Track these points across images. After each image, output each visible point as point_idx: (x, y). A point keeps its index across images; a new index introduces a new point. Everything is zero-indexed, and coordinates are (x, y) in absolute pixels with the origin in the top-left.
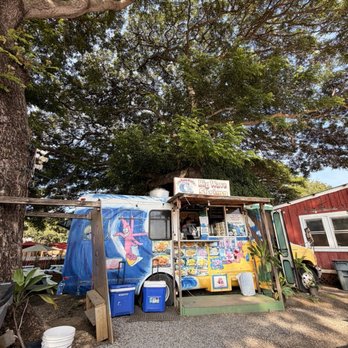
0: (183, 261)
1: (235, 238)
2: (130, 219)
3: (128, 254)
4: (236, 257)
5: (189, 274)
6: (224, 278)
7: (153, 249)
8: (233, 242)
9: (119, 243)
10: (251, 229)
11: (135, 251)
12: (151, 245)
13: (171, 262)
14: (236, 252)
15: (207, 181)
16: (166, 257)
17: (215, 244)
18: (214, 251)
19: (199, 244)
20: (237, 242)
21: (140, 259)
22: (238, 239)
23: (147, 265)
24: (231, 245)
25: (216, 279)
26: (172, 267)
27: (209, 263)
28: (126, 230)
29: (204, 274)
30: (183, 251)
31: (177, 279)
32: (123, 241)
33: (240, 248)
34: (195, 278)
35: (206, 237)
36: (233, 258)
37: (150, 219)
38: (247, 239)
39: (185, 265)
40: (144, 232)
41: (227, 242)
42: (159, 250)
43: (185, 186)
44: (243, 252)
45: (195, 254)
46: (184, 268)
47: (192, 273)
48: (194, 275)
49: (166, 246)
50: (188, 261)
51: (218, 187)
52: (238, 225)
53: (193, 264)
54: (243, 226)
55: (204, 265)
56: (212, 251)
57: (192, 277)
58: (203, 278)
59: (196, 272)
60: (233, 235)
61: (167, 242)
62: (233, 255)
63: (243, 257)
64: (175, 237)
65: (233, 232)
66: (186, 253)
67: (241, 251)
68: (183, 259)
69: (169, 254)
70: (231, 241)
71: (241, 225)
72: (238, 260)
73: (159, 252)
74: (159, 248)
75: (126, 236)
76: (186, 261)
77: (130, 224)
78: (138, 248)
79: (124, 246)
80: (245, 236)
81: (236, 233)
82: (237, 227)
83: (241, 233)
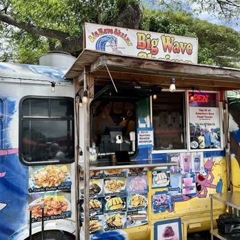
0: (99, 203)
1: (201, 152)
4: (199, 188)
5: (110, 226)
6: (175, 226)
7: (31, 185)
8: (197, 160)
10: (232, 134)
12: (26, 177)
13: (72, 207)
14: (201, 178)
18: (161, 180)
20: (203, 161)
22: (207, 155)
23: (18, 217)
24: (193, 165)
25: (162, 229)
26: (74, 217)
27: (149, 202)
29: (139, 223)
33: (208, 170)
34: (122, 232)
36: (194, 191)
38: (223, 153)
39: (103, 211)
40: (8, 148)
41: (186, 160)
42: (45, 185)
43: (108, 44)
44: (213, 178)
45: (123, 188)
46: (100, 217)
47: (116, 223)
48: (120, 227)
49: (62, 176)
50: (109, 202)
51: (177, 51)
52: (209, 128)
53: (120, 206)
54: (217, 131)
55: (140, 207)
56: (156, 179)
57: (117, 230)
58: (137, 230)
59: (124, 221)
60: (198, 148)
61: (64, 167)
62: (194, 184)
63: (211, 186)
64: (80, 157)
65: (198, 141)
66: (105, 187)
67: (210, 177)
68: (99, 199)
69: (69, 192)
70: (193, 159)
71: (214, 127)
72: (202, 193)
73: (45, 189)
74: (45, 181)
76: (104, 202)
80: (219, 149)
81: (203, 144)
82: (206, 132)
83: (212, 144)
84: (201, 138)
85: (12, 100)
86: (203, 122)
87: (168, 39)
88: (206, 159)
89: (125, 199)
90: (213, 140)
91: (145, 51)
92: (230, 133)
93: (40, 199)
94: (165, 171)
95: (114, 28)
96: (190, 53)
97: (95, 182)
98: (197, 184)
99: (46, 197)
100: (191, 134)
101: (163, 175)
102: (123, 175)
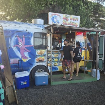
5: (54, 65)
7: (36, 54)
10: (88, 44)
13: (46, 60)
15: (68, 15)
16: (43, 58)
21: (30, 58)
23: (34, 61)
26: (46, 62)
31: (49, 67)
34: (57, 67)
37: (34, 38)
38: (85, 49)
39: (53, 61)
40: (31, 45)
42: (40, 54)
43: (55, 18)
45: (58, 56)
46: (52, 63)
47: (56, 65)
49: (43, 52)
50: (55, 59)
51: (74, 20)
52: (81, 42)
53: (57, 61)
54: (84, 43)
57: (56, 66)
58: (61, 67)
59: (58, 64)
61: (44, 50)
64: (48, 48)
66: (53, 56)
69: (45, 56)
71: (83, 42)
73: (40, 55)
74: (40, 53)
75: (20, 46)
76: (53, 59)
77: (23, 40)
78: (28, 53)
79: (20, 52)
80: (84, 48)
85: (32, 33)
86: (80, 40)
87: (72, 16)
89: (58, 59)
90: (82, 45)
91: (65, 20)
92: (87, 44)
93: (38, 58)
95: (56, 14)
96: (77, 20)
99: (40, 57)
102: (58, 53)
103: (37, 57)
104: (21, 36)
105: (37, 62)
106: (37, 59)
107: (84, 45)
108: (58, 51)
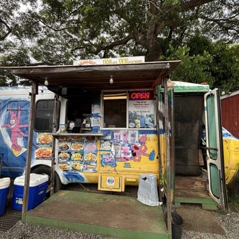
0: (68, 155)
1: (136, 131)
2: (17, 110)
3: (13, 145)
4: (134, 155)
5: (74, 169)
7: (37, 141)
8: (133, 135)
9: (6, 134)
11: (20, 142)
12: (36, 137)
14: (136, 148)
17: (109, 137)
18: (106, 146)
19: (87, 137)
20: (138, 136)
21: (25, 150)
22: (141, 132)
24: (129, 138)
27: (98, 158)
28: (13, 121)
29: (91, 170)
30: (69, 144)
32: (10, 132)
33: (142, 143)
34: (81, 174)
35: (97, 130)
36: (131, 155)
39: (70, 159)
41: (125, 135)
42: (43, 142)
44: (146, 149)
45: (82, 149)
46: (69, 163)
47: (77, 168)
48: (80, 171)
49: (50, 138)
50: (74, 155)
52: (144, 114)
53: (79, 159)
55: (91, 161)
56: (103, 145)
57: (78, 172)
58: (90, 174)
59: (82, 168)
60: (135, 127)
62: (131, 151)
63: (145, 154)
65: (134, 123)
66: (72, 147)
67: (143, 148)
68: (68, 153)
70: (129, 135)
71: (149, 114)
72: (137, 158)
73: (43, 144)
74: (43, 140)
75: (12, 127)
76: (71, 155)
77: (17, 115)
78: (24, 139)
79: (11, 137)
80: (152, 129)
81: (139, 124)
82: (142, 117)
83: (147, 125)
84: (137, 121)
86: (140, 110)
88: (141, 136)
89: (83, 155)
90: (148, 123)
93: (40, 149)
94: (109, 140)
97: (66, 143)
98: (132, 151)
99: (43, 148)
100: (129, 118)
101: (108, 143)
102: (82, 141)
103: (37, 148)
104: (16, 109)
105: (37, 159)
106: (37, 151)
107: (153, 122)
108: (81, 136)
